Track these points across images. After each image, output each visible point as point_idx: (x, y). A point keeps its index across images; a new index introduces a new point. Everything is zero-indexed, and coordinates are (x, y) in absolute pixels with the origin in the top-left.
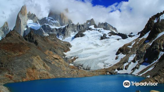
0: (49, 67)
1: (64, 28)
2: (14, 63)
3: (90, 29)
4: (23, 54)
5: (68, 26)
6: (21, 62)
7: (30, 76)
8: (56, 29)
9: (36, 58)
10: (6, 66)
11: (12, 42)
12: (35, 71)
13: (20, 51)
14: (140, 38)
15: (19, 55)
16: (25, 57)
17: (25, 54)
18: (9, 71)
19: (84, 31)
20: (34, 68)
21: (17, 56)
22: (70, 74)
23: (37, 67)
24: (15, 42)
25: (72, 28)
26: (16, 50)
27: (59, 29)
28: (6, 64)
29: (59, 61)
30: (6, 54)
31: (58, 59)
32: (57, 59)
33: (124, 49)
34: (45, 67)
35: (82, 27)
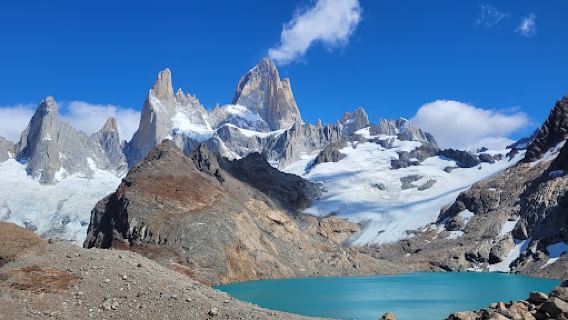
0: (273, 245)
1: (282, 136)
2: (187, 231)
3: (358, 138)
4: (207, 207)
5: (293, 129)
6: (206, 228)
7: (236, 269)
8: (259, 139)
9: (240, 218)
10: (166, 240)
11: (173, 174)
12: (244, 256)
13: (198, 199)
14: (526, 165)
15: (197, 211)
16: (214, 216)
17: (211, 207)
18: (177, 255)
19: (342, 144)
20: (241, 247)
21: (191, 211)
22: (333, 265)
23: (247, 243)
24: (180, 174)
25: (303, 137)
26: (187, 196)
27: (268, 139)
28: (164, 237)
29: (286, 230)
30: (161, 206)
31: (282, 224)
32: (278, 223)
33: (477, 196)
34: (265, 243)
35: (335, 134)
